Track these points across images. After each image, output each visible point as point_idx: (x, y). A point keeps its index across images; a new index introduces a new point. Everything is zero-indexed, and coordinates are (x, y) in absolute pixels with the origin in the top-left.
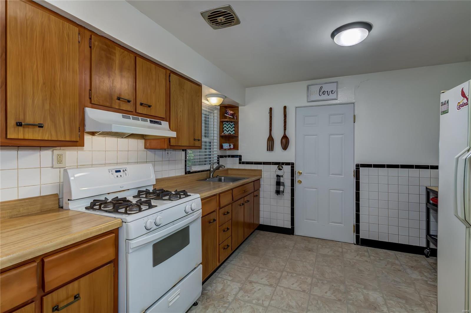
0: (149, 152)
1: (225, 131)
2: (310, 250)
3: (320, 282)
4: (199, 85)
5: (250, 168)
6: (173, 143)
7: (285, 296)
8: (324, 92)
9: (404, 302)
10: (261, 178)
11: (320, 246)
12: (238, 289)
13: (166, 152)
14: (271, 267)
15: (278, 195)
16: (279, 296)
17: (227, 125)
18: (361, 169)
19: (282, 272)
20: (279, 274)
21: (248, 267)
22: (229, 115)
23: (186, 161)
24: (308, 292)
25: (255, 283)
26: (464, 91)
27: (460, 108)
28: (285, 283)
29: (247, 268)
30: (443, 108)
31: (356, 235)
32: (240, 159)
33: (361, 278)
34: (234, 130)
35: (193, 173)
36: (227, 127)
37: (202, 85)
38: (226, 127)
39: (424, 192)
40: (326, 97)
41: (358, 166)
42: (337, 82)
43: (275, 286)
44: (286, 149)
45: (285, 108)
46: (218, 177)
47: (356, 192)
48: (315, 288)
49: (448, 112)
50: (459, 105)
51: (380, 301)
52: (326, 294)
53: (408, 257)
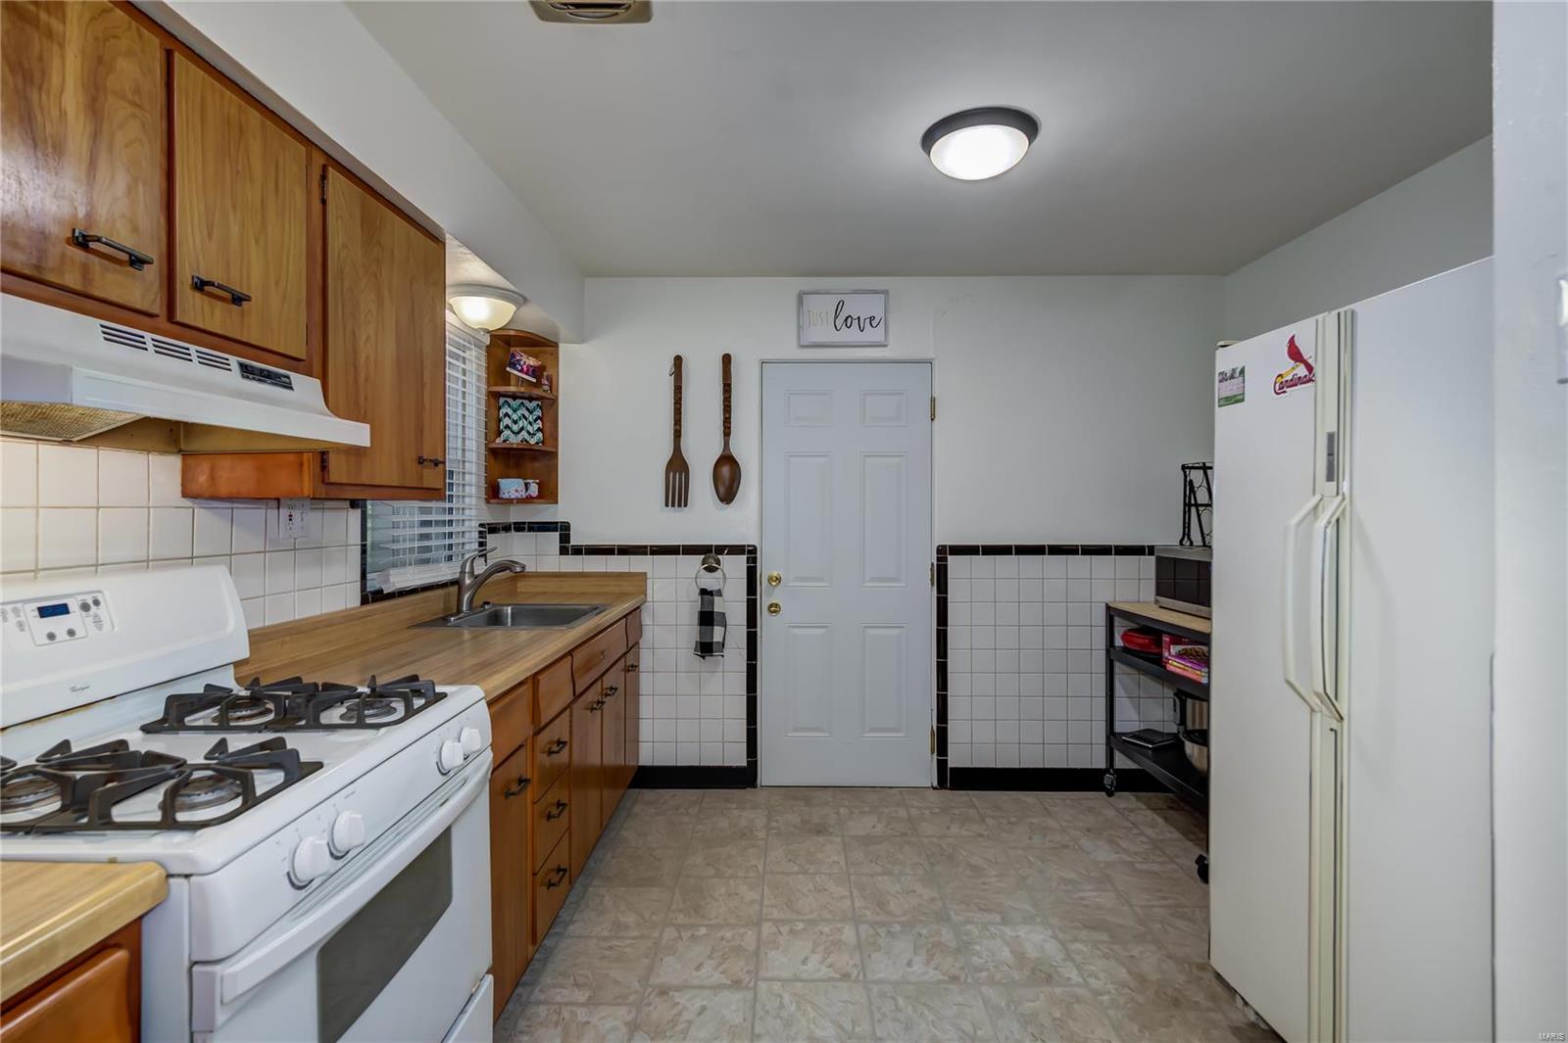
0: (202, 510)
1: (507, 433)
2: (821, 830)
3: (882, 931)
4: (436, 238)
5: (602, 569)
6: (338, 471)
7: (793, 1008)
8: (847, 318)
9: (1105, 937)
10: (645, 602)
11: (842, 810)
12: (624, 1030)
13: (285, 512)
14: (716, 918)
15: (703, 657)
16: (774, 1017)
17: (515, 411)
18: (951, 560)
19: (758, 924)
20: (750, 937)
21: (636, 933)
22: (521, 371)
23: (364, 551)
24: (858, 974)
25: (679, 989)
26: (1297, 344)
27: (1285, 389)
28: (778, 963)
29: (634, 938)
30: (1222, 390)
31: (938, 760)
32: (565, 538)
33: (985, 890)
34: (539, 429)
35: (391, 596)
36: (515, 417)
37: (447, 241)
38: (509, 417)
39: (1100, 618)
40: (852, 334)
41: (944, 552)
42: (886, 292)
43: (752, 985)
44: (732, 500)
45: (727, 360)
46: (487, 607)
47: (938, 630)
48: (875, 956)
49: (1243, 400)
50: (1282, 383)
51: (1052, 949)
52: (910, 970)
53: (1068, 802)
